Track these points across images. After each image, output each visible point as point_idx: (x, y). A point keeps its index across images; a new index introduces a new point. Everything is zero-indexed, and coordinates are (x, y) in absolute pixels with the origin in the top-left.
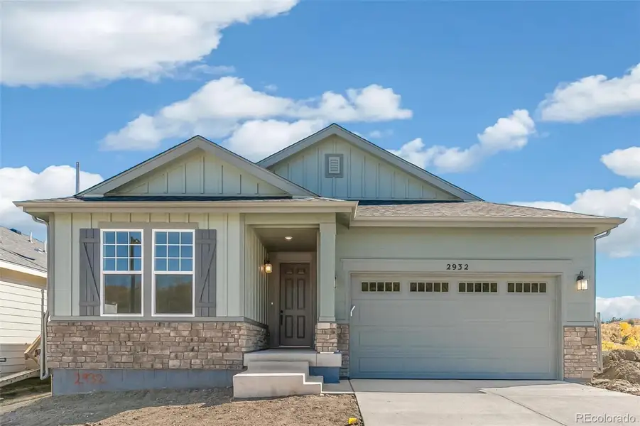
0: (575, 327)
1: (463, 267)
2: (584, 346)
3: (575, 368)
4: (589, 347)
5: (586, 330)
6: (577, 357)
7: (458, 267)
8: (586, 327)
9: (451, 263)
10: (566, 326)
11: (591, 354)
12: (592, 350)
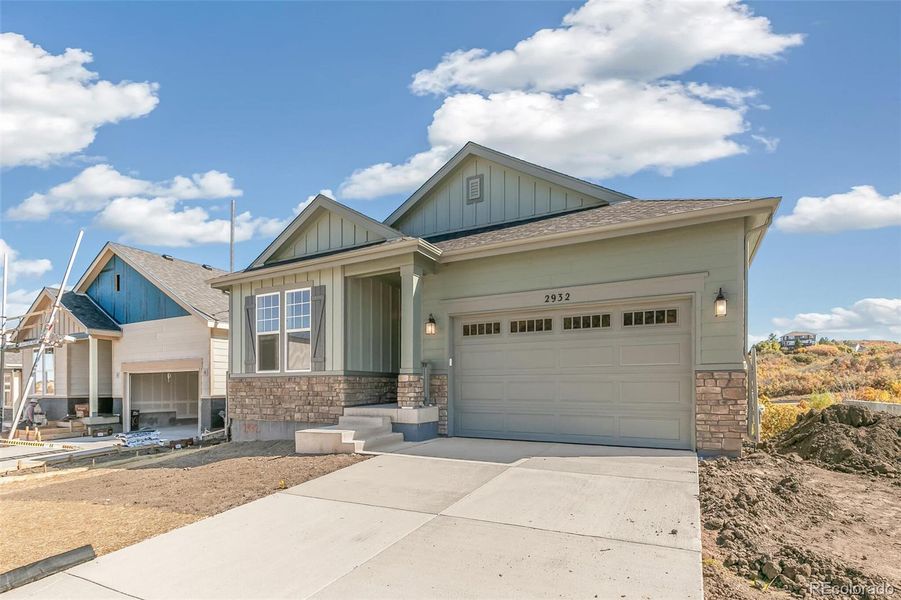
0: (711, 373)
1: (564, 297)
2: (725, 401)
3: (712, 433)
4: (733, 402)
5: (730, 376)
6: (714, 418)
7: (558, 298)
8: (730, 372)
9: (550, 293)
10: (700, 372)
11: (737, 413)
12: (739, 407)
